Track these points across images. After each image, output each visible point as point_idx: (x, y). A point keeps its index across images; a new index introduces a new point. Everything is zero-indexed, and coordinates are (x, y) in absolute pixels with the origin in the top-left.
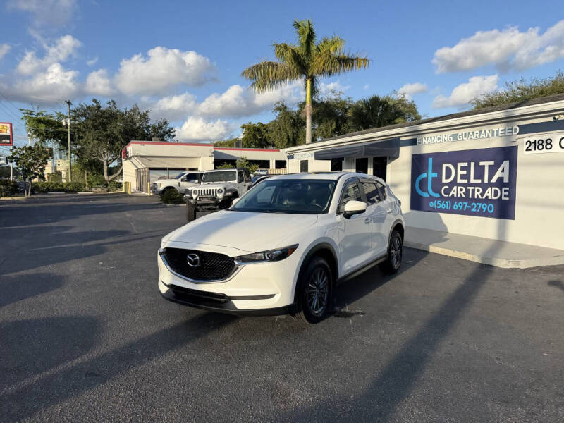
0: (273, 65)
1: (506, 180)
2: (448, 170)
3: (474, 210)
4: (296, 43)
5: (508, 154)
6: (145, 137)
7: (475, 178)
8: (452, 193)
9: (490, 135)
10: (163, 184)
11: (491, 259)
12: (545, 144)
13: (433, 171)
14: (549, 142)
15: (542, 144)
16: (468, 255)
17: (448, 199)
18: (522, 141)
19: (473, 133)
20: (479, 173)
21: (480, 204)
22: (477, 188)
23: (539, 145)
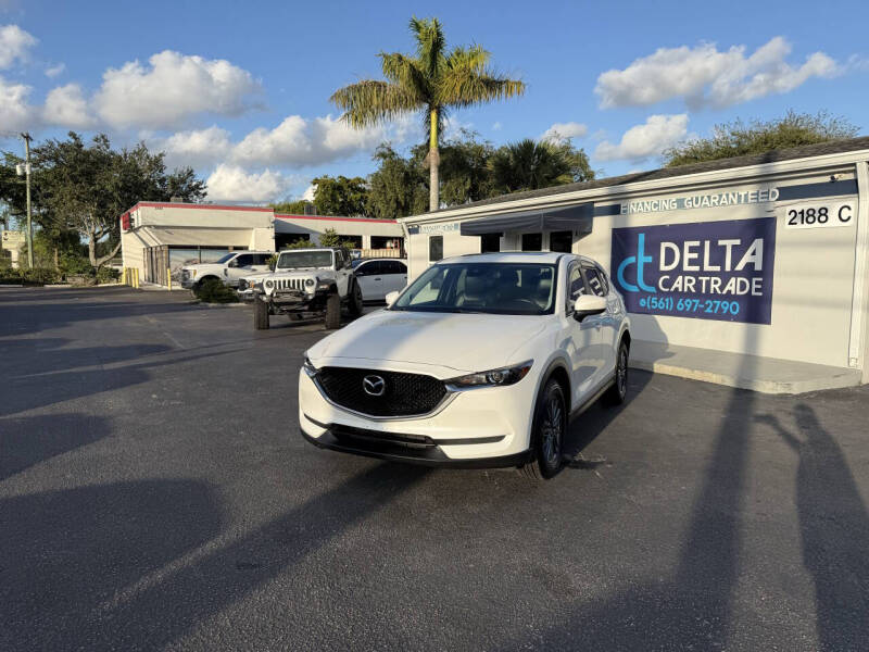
0: (380, 86)
1: (758, 267)
2: (670, 252)
3: (709, 310)
4: (415, 54)
5: (762, 228)
6: (159, 197)
7: (710, 265)
8: (675, 285)
9: (735, 201)
10: (198, 272)
11: (750, 381)
12: (817, 215)
13: (646, 255)
14: (824, 212)
15: (813, 215)
16: (714, 376)
17: (669, 294)
18: (783, 211)
19: (709, 197)
20: (718, 256)
21: (718, 302)
22: (713, 279)
23: (809, 216)
